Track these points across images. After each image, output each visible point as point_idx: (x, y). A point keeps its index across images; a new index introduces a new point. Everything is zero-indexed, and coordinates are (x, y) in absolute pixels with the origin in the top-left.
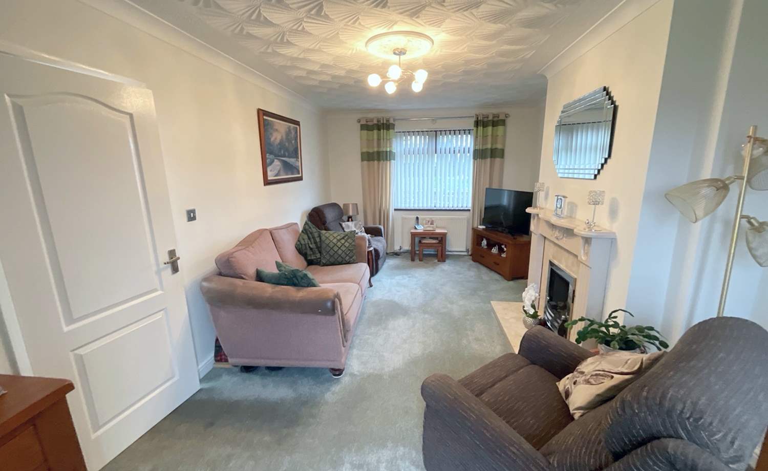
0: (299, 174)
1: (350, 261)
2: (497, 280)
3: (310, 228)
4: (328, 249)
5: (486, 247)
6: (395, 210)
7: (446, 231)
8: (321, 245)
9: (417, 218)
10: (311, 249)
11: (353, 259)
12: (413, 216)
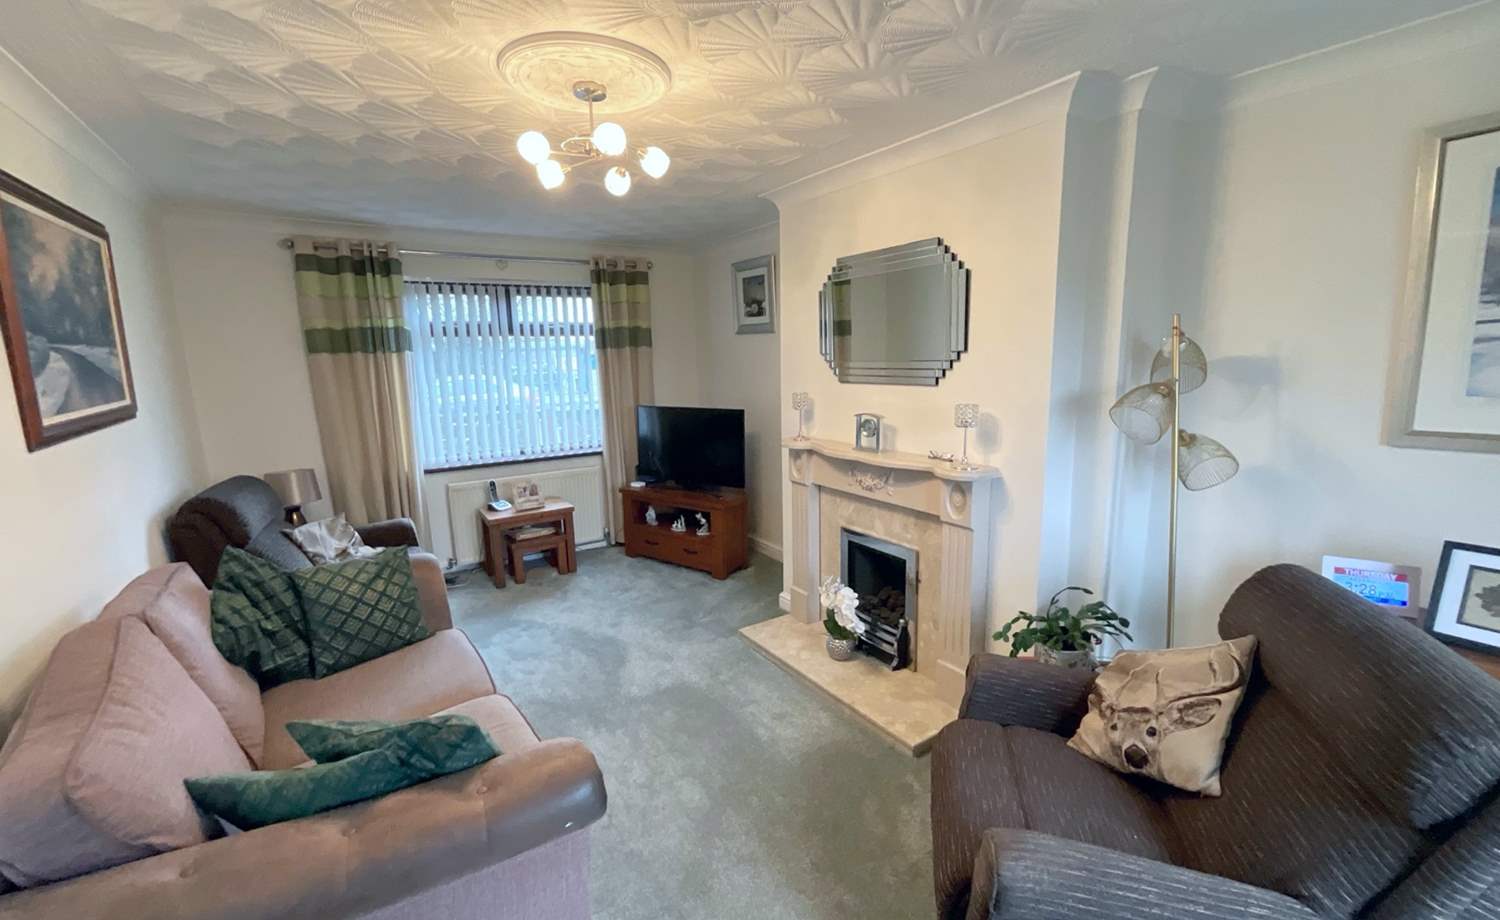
0: (123, 398)
1: (413, 636)
2: (703, 584)
3: (250, 568)
4: (336, 619)
5: (655, 523)
6: (427, 472)
7: (571, 506)
8: (304, 613)
9: (493, 484)
10: (270, 635)
11: (421, 628)
12: (478, 481)
